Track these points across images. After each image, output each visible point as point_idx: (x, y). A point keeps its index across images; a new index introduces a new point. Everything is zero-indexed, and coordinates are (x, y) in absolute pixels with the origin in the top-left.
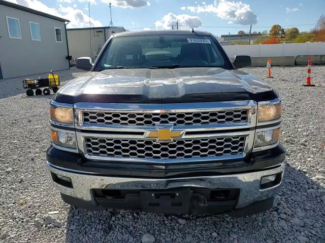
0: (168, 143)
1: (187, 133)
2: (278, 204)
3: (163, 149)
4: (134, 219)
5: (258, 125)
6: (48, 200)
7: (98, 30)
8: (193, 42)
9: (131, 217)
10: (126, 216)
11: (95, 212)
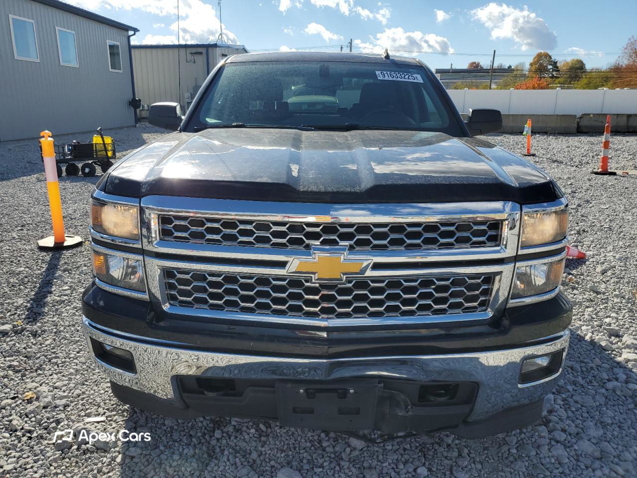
0: (336, 286)
1: (377, 266)
2: (550, 412)
3: (325, 298)
4: (260, 436)
5: (520, 252)
6: (84, 393)
7: (194, 50)
8: (387, 78)
9: (253, 431)
10: (244, 429)
11: (180, 421)
